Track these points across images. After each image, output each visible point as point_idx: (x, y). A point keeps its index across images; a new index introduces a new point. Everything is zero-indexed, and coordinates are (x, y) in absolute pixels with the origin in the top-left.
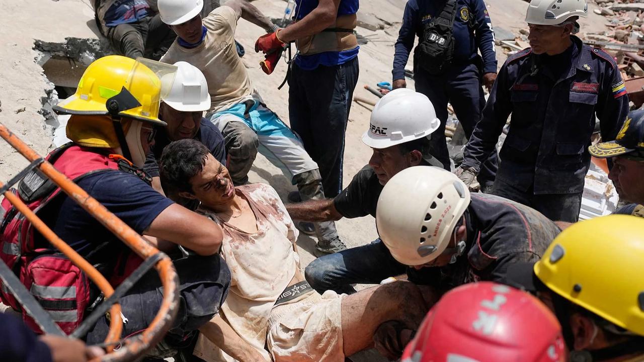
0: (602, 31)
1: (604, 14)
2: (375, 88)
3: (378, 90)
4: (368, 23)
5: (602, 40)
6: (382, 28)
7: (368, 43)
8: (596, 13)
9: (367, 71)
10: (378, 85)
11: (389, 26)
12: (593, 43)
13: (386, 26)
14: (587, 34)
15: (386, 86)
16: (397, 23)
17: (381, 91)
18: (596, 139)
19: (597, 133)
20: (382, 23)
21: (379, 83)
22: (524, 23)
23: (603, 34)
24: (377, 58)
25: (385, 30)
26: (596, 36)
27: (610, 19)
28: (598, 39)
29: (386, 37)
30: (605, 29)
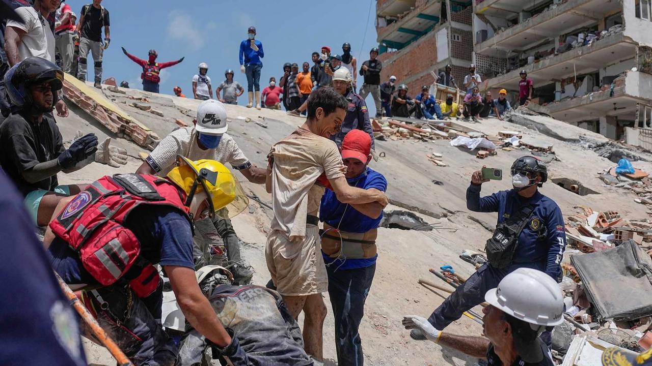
0: (644, 218)
1: (644, 203)
2: (439, 271)
3: (442, 272)
4: (433, 212)
5: (644, 226)
6: (445, 216)
7: (434, 229)
8: (637, 202)
9: (432, 255)
10: (441, 268)
11: (451, 214)
12: (636, 230)
13: (449, 214)
14: (630, 221)
15: (449, 269)
16: (458, 211)
17: (444, 274)
18: (648, 322)
19: (649, 317)
20: (445, 212)
21: (442, 266)
22: (571, 210)
23: (645, 221)
24: (440, 243)
25: (448, 217)
26: (639, 223)
27: (650, 208)
28: (640, 226)
29: (449, 224)
30: (647, 217)
